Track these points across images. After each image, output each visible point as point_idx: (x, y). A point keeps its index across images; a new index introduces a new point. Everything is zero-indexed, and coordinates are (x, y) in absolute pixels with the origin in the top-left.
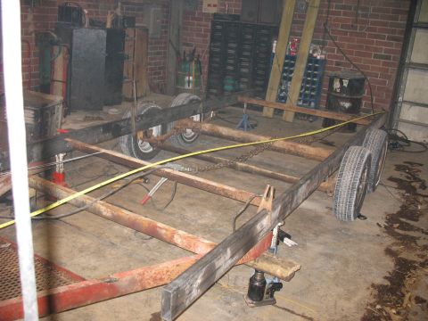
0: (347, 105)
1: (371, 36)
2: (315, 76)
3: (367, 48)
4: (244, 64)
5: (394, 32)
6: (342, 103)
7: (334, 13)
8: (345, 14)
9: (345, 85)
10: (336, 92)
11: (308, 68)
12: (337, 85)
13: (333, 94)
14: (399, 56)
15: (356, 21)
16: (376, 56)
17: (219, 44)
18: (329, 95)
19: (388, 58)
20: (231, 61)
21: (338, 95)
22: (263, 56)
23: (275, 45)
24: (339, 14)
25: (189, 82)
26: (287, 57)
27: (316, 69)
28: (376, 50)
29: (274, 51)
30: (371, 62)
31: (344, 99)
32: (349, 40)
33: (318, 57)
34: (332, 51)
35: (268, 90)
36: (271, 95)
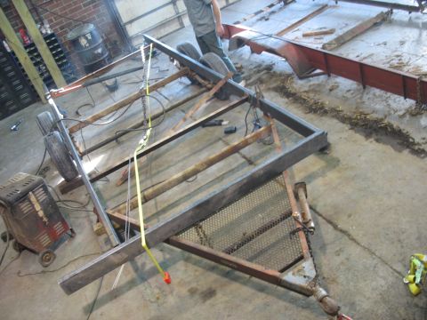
0: (100, 50)
2: (58, 47)
6: (96, 52)
9: (90, 38)
10: (86, 47)
11: (49, 45)
12: (83, 42)
13: (85, 50)
16: (84, 6)
19: (93, 1)
21: (89, 48)
22: (4, 59)
23: (6, 45)
26: (26, 48)
27: (56, 41)
29: (9, 50)
30: (85, 11)
31: (96, 48)
32: (57, 6)
33: (49, 32)
34: (50, 21)
35: (33, 82)
36: (37, 84)
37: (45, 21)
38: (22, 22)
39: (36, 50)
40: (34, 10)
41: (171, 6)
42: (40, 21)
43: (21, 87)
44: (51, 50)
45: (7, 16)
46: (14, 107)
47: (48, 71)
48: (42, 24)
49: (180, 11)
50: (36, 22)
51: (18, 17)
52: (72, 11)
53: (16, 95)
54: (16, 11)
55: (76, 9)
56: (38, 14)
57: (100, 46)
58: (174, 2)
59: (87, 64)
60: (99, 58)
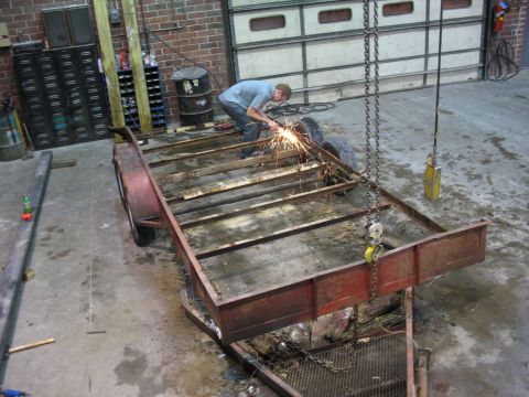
0: (203, 103)
1: (192, 29)
2: (157, 83)
3: (193, 41)
4: (74, 95)
5: (212, 20)
6: (198, 103)
7: (149, 15)
8: (161, 13)
9: (196, 85)
10: (189, 94)
11: (147, 78)
12: (188, 87)
13: (187, 96)
14: (223, 41)
15: (174, 18)
16: (202, 47)
17: (31, 81)
18: (180, 100)
19: (214, 45)
20: (55, 96)
21: (192, 96)
22: (93, 79)
23: (100, 64)
24: (154, 14)
25: (13, 137)
26: (119, 74)
27: (156, 76)
28: (201, 40)
29: (101, 71)
30: (200, 53)
31: (199, 98)
32: (172, 38)
33: (153, 64)
34: (158, 53)
35: (113, 115)
36: (117, 117)
37: (152, 51)
38: (127, 44)
39: (131, 79)
40: (144, 35)
41: (301, 77)
42: (147, 49)
43: (100, 115)
44: (148, 85)
45: (112, 33)
46: (85, 135)
47: (136, 107)
48: (148, 53)
49: (310, 85)
50: (143, 50)
51: (125, 37)
52: (185, 49)
53: (92, 122)
54: (125, 31)
55: (192, 48)
56: (147, 42)
57: (206, 97)
58: (305, 73)
59: (184, 114)
60: (200, 110)
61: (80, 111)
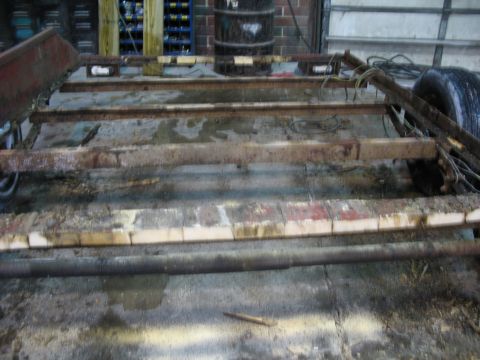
0: (254, 28)
6: (245, 27)
10: (231, 7)
13: (228, 12)
18: (218, 16)
21: (236, 13)
31: (249, 19)
35: (101, 25)
36: (107, 32)
41: (436, 19)
47: (142, 22)
49: (449, 36)
53: (74, 35)
57: (261, 19)
58: (446, 13)
59: (219, 43)
60: (247, 40)
61: (55, 13)
